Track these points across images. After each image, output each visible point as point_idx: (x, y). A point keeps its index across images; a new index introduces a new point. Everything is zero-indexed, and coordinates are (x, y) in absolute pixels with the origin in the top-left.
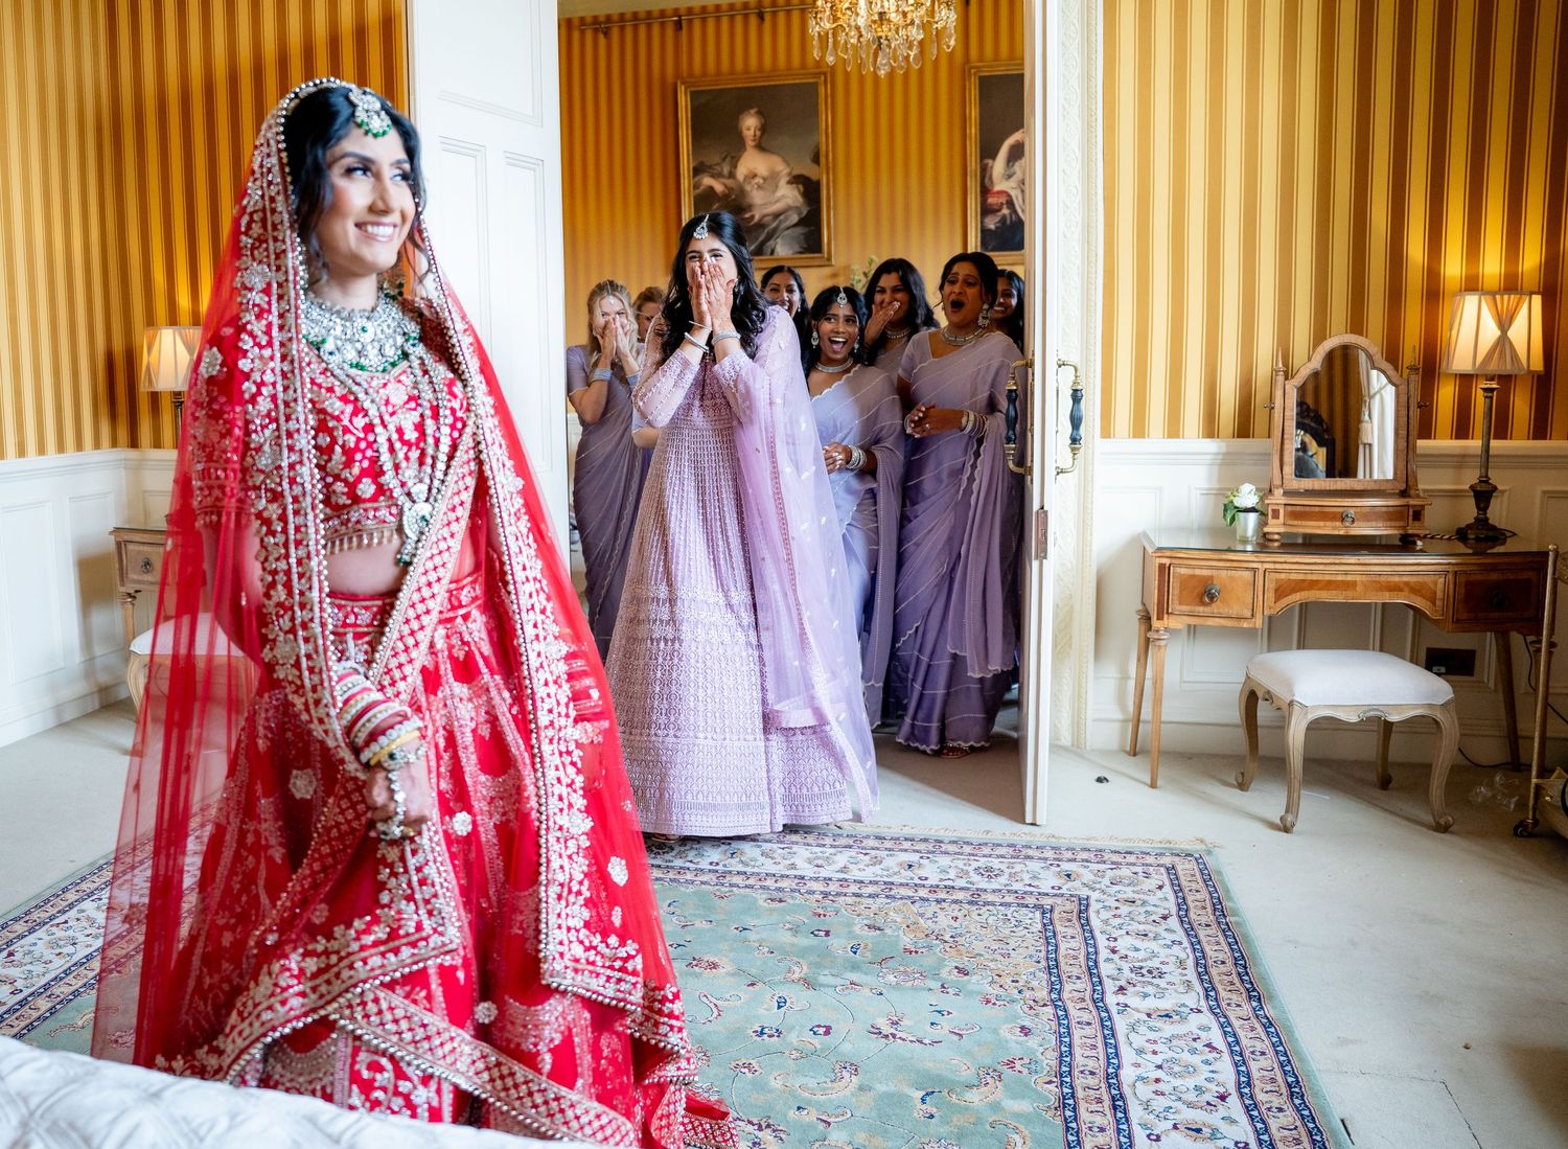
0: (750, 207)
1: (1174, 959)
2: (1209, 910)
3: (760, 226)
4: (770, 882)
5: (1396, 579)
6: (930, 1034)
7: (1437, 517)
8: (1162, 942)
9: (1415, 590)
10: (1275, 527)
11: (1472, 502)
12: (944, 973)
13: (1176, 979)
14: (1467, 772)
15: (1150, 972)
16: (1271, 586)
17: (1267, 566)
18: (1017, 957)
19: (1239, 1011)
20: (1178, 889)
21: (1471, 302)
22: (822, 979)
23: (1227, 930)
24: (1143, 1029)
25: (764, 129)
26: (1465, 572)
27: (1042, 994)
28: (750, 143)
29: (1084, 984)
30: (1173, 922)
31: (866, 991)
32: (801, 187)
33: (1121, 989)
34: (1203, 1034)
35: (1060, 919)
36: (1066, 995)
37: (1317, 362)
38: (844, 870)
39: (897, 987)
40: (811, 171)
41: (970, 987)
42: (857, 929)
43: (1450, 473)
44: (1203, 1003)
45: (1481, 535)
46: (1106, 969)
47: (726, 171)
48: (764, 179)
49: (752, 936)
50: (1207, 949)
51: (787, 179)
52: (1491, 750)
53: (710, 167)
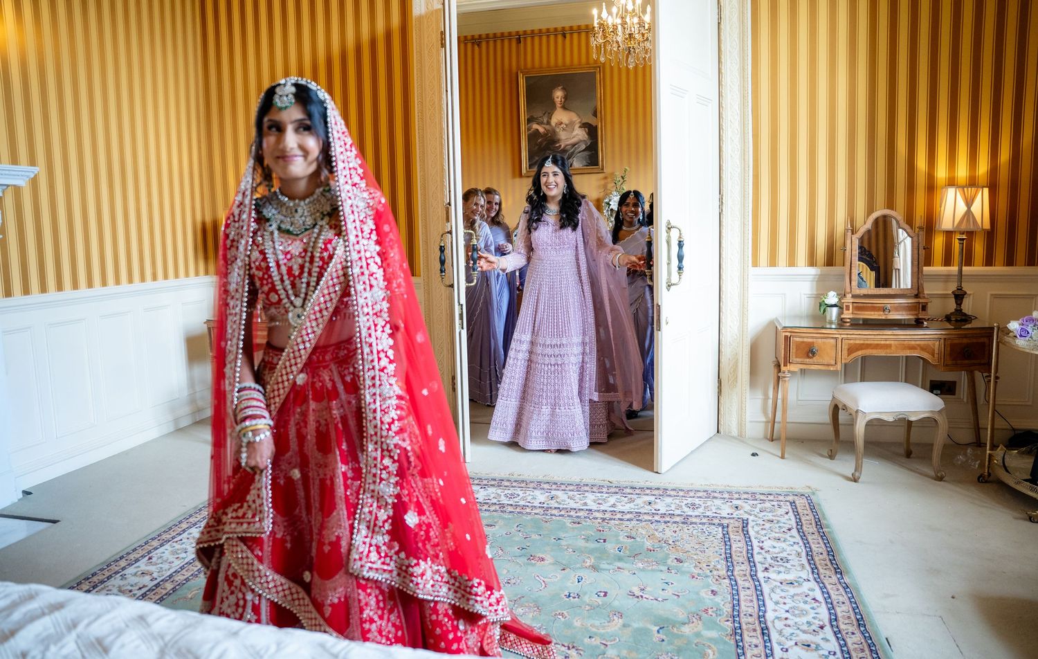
0: (559, 141)
1: (794, 552)
2: (814, 525)
3: (564, 151)
4: (572, 513)
5: (913, 343)
6: (661, 595)
7: (936, 308)
8: (788, 543)
9: (923, 348)
10: (847, 315)
11: (953, 300)
12: (669, 562)
13: (796, 563)
14: (953, 447)
15: (782, 559)
16: (845, 347)
17: (843, 336)
18: (709, 552)
19: (831, 580)
20: (797, 514)
21: (951, 192)
22: (602, 566)
23: (823, 536)
24: (778, 591)
25: (566, 98)
26: (949, 339)
27: (723, 572)
29: (746, 567)
30: (794, 532)
31: (626, 572)
32: (587, 129)
33: (766, 569)
34: (811, 593)
35: (733, 531)
36: (736, 573)
37: (869, 225)
38: (614, 505)
39: (643, 570)
40: (592, 121)
41: (683, 569)
42: (621, 538)
43: (941, 285)
44: (811, 576)
45: (958, 318)
46: (757, 558)
47: (545, 121)
48: (566, 125)
49: (563, 543)
50: (813, 546)
51: (579, 125)
52: (966, 436)
53: (537, 119)
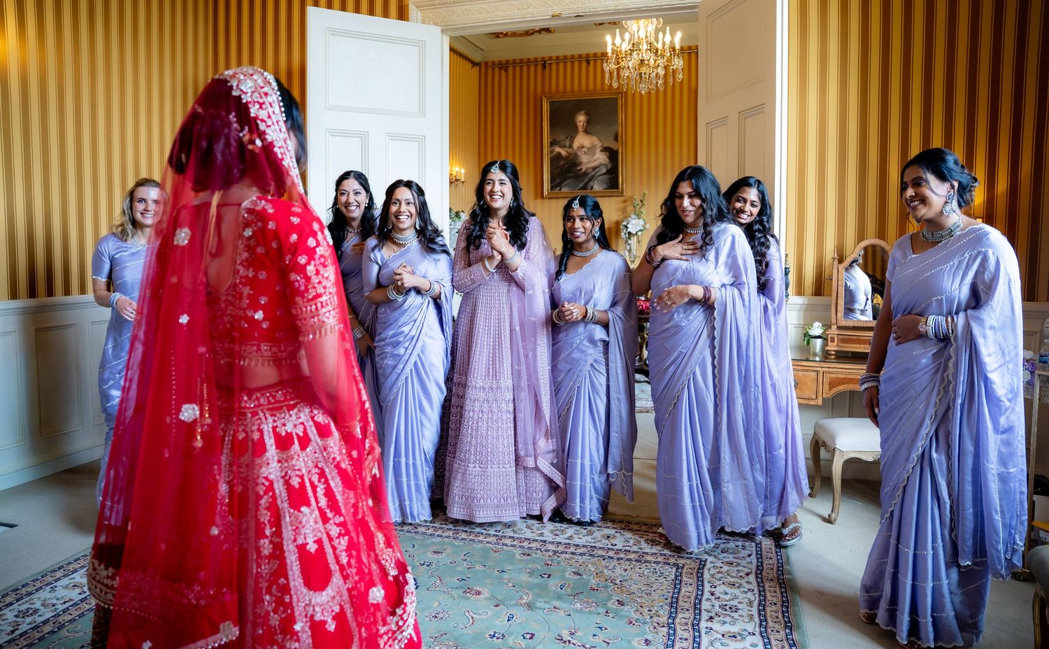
1: (747, 600)
2: (775, 570)
3: (586, 174)
6: (591, 642)
8: (743, 590)
12: (610, 604)
13: (745, 613)
15: (731, 608)
18: (655, 596)
19: (777, 635)
20: (760, 557)
22: (538, 604)
23: (782, 583)
24: (717, 644)
25: (588, 122)
27: (664, 619)
28: (581, 129)
29: (690, 615)
30: (752, 577)
31: (562, 613)
32: (608, 153)
33: (711, 618)
35: (687, 573)
36: (677, 621)
39: (580, 611)
40: (613, 145)
41: (623, 613)
44: (757, 629)
46: (705, 605)
47: (567, 145)
48: (588, 149)
50: (768, 594)
51: (600, 149)
53: (559, 142)
